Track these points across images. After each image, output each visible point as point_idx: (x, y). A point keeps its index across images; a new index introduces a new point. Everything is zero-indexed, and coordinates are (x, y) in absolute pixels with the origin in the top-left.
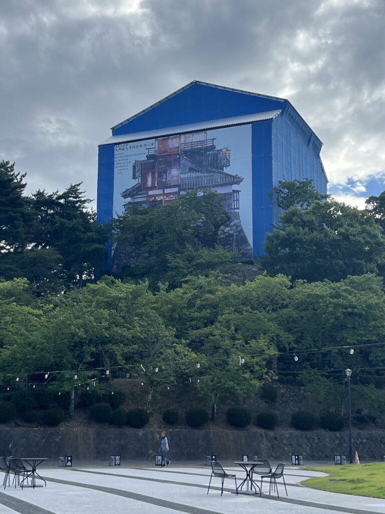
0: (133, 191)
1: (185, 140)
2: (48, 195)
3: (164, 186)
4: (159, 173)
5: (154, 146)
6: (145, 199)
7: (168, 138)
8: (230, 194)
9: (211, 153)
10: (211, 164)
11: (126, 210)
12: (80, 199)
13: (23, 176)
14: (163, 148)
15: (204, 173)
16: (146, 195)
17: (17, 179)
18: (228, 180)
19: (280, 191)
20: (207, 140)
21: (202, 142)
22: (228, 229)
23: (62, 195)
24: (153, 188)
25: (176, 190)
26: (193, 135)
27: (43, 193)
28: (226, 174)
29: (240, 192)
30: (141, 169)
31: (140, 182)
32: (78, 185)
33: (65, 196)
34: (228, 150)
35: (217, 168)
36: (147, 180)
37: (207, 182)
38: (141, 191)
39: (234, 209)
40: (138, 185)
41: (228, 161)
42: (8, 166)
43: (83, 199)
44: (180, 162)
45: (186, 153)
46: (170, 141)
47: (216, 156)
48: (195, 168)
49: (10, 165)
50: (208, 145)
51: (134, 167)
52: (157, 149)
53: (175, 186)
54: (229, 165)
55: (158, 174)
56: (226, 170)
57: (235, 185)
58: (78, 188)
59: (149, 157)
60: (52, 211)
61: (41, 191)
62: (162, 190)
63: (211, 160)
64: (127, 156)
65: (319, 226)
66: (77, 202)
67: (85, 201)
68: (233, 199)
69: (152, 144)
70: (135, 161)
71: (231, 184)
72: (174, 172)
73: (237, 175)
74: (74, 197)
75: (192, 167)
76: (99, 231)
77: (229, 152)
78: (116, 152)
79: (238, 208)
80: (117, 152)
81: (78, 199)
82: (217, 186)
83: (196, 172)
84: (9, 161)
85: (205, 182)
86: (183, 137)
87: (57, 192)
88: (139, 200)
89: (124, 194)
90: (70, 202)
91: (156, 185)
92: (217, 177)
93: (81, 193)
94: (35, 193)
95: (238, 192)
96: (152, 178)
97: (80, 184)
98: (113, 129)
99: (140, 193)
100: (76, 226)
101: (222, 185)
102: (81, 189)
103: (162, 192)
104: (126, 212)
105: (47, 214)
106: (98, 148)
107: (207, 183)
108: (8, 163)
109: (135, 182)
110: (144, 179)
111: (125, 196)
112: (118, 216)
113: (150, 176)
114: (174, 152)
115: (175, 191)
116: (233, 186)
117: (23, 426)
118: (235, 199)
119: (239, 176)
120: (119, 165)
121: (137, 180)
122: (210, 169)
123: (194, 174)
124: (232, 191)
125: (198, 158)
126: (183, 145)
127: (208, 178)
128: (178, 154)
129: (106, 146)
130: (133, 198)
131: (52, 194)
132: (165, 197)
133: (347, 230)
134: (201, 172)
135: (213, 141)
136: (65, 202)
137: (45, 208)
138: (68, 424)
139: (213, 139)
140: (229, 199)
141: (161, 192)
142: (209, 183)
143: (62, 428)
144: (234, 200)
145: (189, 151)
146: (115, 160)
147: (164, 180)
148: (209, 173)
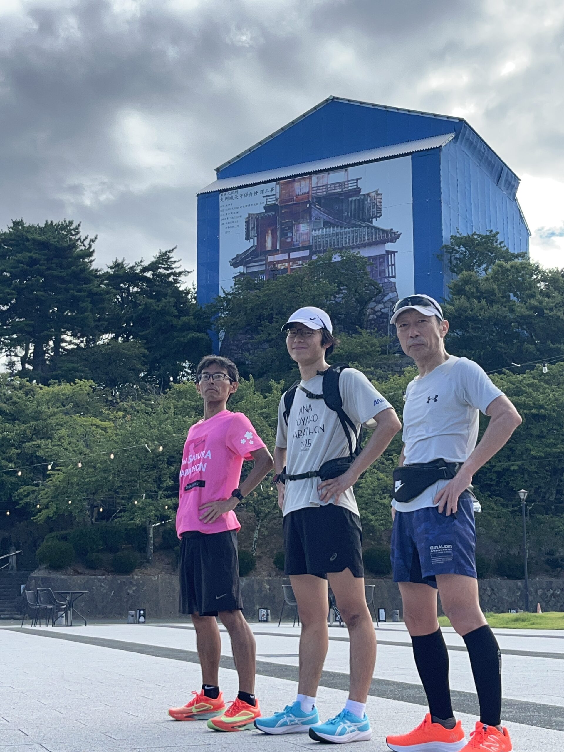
0: (247, 257)
1: (317, 183)
2: (129, 267)
3: (289, 248)
4: (282, 230)
5: (274, 193)
6: (263, 268)
7: (294, 181)
8: (382, 257)
9: (354, 199)
10: (355, 214)
11: (235, 284)
12: (173, 271)
13: (93, 241)
14: (287, 195)
15: (345, 228)
16: (264, 262)
17: (84, 246)
18: (379, 236)
19: (453, 249)
20: (348, 181)
21: (340, 184)
22: (381, 306)
23: (149, 265)
24: (274, 251)
25: (306, 253)
26: (329, 174)
27: (122, 264)
28: (376, 228)
29: (396, 253)
30: (257, 226)
31: (256, 244)
32: (171, 251)
33: (153, 267)
34: (378, 194)
35: (364, 220)
36: (265, 241)
37: (349, 240)
38: (258, 257)
39: (389, 277)
40: (253, 249)
41: (379, 210)
42: (72, 228)
43: (178, 271)
44: (310, 213)
45: (319, 200)
46: (296, 184)
47: (362, 202)
48: (333, 222)
49: (74, 226)
50: (350, 188)
51: (247, 223)
52: (278, 196)
53: (305, 248)
54: (381, 216)
55: (281, 232)
56: (376, 223)
57: (389, 243)
58: (171, 255)
59: (267, 208)
60: (135, 289)
61: (120, 261)
62: (287, 254)
63: (355, 209)
64: (237, 208)
65: (503, 297)
66: (169, 275)
67: (180, 273)
68: (386, 264)
69: (272, 190)
70: (249, 214)
71: (383, 242)
72: (303, 228)
73: (392, 229)
74: (165, 268)
75: (328, 220)
76: (198, 315)
77: (379, 197)
78: (221, 203)
79: (394, 277)
80: (223, 202)
81: (170, 271)
82: (364, 246)
83: (333, 227)
84: (73, 221)
85: (346, 241)
86: (314, 178)
87: (141, 262)
88: (255, 269)
89: (234, 261)
90: (160, 275)
91: (278, 248)
92: (364, 234)
93: (175, 262)
94: (111, 264)
95: (394, 252)
96: (273, 237)
97: (173, 250)
98: (217, 170)
99: (255, 259)
100: (167, 308)
101: (371, 245)
102: (174, 256)
103: (287, 258)
104: (237, 286)
105: (130, 294)
106: (197, 198)
107: (349, 243)
108: (71, 223)
109: (249, 244)
110: (262, 240)
111: (235, 263)
112: (224, 292)
113: (270, 235)
114: (302, 199)
115: (304, 255)
116: (386, 244)
117: (85, 574)
118: (390, 264)
119: (394, 230)
120: (227, 221)
121: (252, 240)
122: (353, 222)
123: (330, 230)
124: (385, 253)
125: (336, 207)
126: (316, 189)
127: (352, 235)
128: (308, 202)
129: (207, 195)
130: (247, 267)
131: (134, 264)
132: (291, 264)
133: (541, 303)
134: (341, 227)
135: (357, 183)
136: (153, 275)
137: (125, 285)
138: (145, 572)
139: (357, 180)
140: (381, 264)
141: (285, 256)
142: (353, 242)
143: (137, 576)
144: (388, 266)
145: (324, 197)
146: (221, 213)
147: (289, 240)
148: (353, 227)
